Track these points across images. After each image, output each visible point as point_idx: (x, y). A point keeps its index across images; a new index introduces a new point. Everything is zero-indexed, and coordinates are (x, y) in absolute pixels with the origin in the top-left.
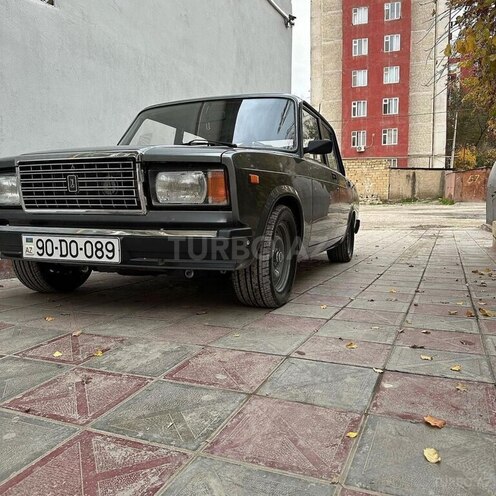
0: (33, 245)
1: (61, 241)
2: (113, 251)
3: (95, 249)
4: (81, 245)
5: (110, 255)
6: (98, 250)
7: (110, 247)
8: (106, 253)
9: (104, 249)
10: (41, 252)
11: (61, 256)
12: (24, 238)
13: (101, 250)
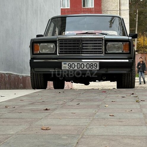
0: (67, 65)
1: (78, 64)
2: (97, 66)
3: (90, 66)
4: (85, 65)
5: (96, 67)
6: (91, 66)
7: (96, 65)
8: (94, 67)
9: (93, 66)
10: (70, 67)
11: (78, 68)
12: (63, 63)
13: (92, 66)
